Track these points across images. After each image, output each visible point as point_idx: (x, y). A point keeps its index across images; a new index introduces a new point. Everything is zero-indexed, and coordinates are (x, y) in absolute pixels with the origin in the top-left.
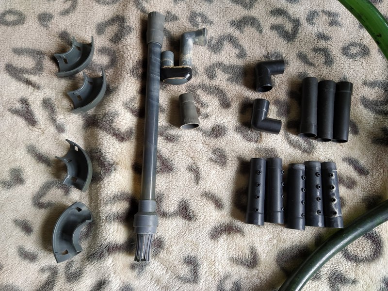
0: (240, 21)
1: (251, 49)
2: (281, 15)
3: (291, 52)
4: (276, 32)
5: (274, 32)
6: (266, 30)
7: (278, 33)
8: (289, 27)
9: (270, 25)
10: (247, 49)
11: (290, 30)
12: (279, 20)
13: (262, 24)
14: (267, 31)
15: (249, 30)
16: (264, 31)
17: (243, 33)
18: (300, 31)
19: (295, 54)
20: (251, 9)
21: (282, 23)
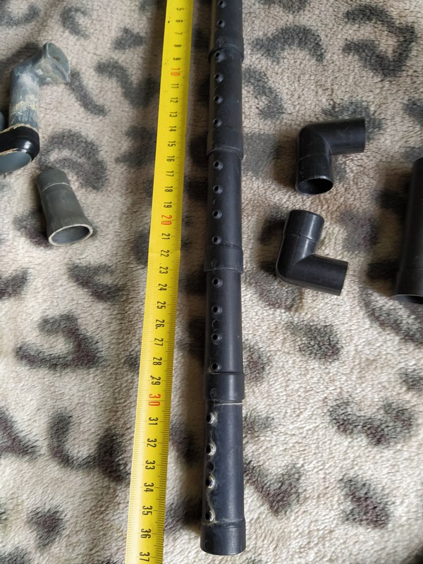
0: (275, 39)
1: (296, 96)
2: (370, 19)
3: (390, 100)
4: (357, 57)
5: (353, 59)
6: (334, 53)
7: (361, 59)
8: (387, 44)
9: (342, 43)
10: (285, 97)
11: (390, 51)
12: (364, 32)
13: (324, 41)
14: (335, 57)
15: (295, 57)
16: (328, 56)
17: (278, 63)
18: (414, 53)
19: (399, 106)
20: (301, 12)
21: (372, 37)
